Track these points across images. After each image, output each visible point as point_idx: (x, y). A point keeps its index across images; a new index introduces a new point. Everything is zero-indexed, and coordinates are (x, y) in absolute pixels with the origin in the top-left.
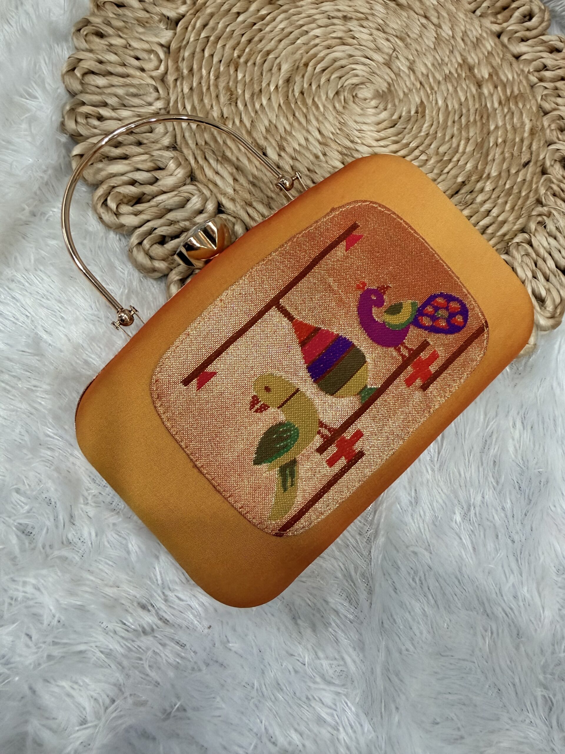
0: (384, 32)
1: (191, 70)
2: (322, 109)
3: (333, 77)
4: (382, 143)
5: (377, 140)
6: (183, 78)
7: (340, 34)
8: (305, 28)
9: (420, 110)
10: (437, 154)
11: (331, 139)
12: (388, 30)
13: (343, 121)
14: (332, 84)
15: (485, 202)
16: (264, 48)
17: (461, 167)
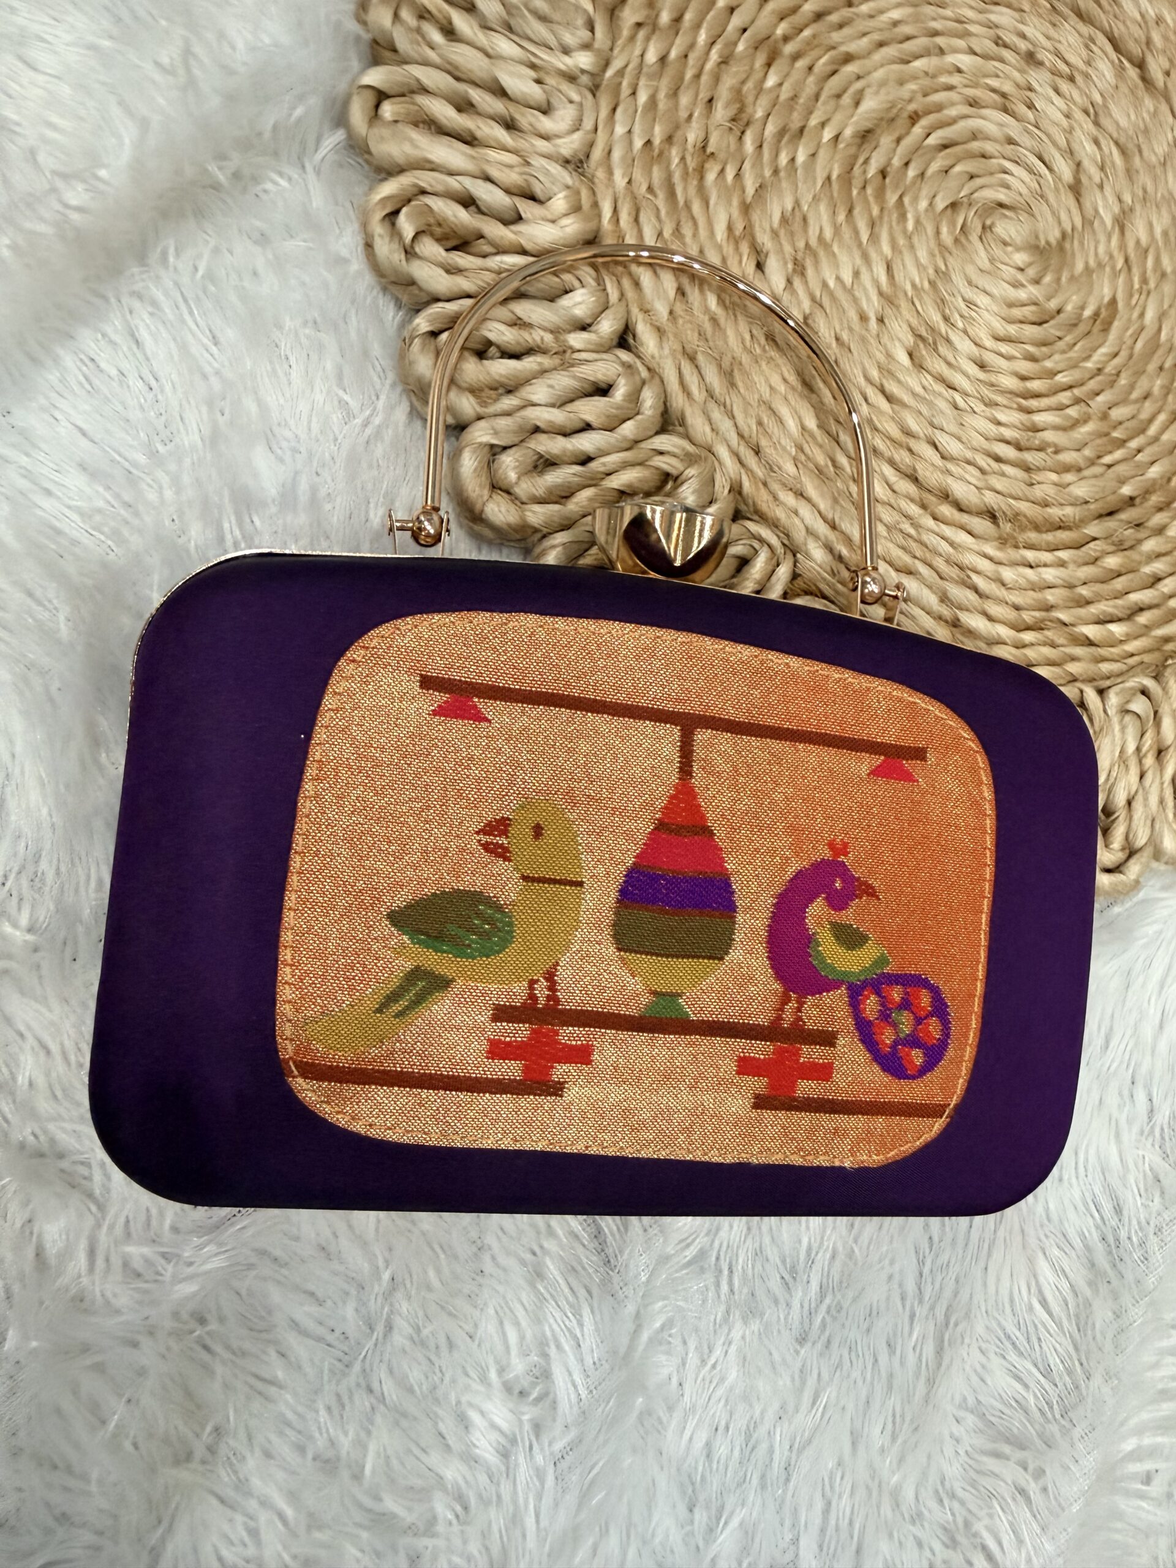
0: (1097, 123)
1: (678, 20)
2: (910, 225)
3: (958, 168)
4: (1004, 348)
5: (998, 339)
6: (655, 27)
7: (1007, 87)
8: (940, 41)
9: (1104, 313)
10: (1105, 416)
11: (906, 294)
12: (1105, 121)
13: (943, 268)
14: (951, 183)
15: (1159, 555)
16: (842, 43)
17: (1138, 466)
